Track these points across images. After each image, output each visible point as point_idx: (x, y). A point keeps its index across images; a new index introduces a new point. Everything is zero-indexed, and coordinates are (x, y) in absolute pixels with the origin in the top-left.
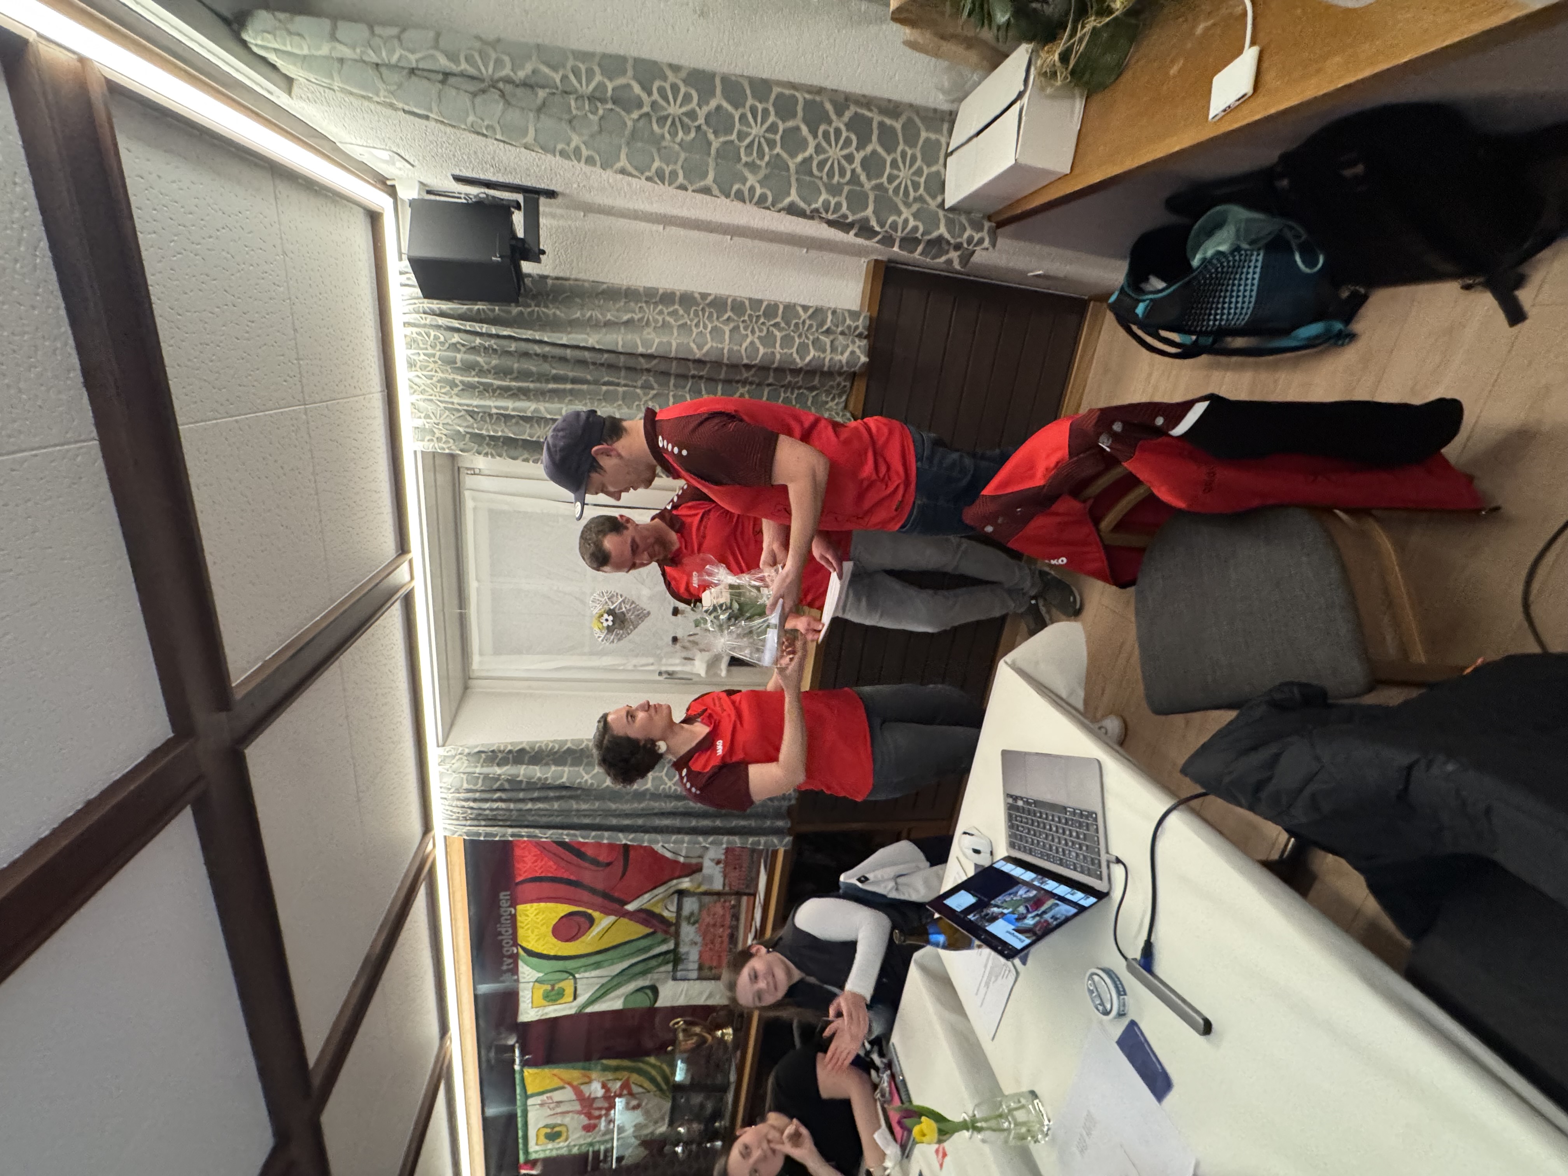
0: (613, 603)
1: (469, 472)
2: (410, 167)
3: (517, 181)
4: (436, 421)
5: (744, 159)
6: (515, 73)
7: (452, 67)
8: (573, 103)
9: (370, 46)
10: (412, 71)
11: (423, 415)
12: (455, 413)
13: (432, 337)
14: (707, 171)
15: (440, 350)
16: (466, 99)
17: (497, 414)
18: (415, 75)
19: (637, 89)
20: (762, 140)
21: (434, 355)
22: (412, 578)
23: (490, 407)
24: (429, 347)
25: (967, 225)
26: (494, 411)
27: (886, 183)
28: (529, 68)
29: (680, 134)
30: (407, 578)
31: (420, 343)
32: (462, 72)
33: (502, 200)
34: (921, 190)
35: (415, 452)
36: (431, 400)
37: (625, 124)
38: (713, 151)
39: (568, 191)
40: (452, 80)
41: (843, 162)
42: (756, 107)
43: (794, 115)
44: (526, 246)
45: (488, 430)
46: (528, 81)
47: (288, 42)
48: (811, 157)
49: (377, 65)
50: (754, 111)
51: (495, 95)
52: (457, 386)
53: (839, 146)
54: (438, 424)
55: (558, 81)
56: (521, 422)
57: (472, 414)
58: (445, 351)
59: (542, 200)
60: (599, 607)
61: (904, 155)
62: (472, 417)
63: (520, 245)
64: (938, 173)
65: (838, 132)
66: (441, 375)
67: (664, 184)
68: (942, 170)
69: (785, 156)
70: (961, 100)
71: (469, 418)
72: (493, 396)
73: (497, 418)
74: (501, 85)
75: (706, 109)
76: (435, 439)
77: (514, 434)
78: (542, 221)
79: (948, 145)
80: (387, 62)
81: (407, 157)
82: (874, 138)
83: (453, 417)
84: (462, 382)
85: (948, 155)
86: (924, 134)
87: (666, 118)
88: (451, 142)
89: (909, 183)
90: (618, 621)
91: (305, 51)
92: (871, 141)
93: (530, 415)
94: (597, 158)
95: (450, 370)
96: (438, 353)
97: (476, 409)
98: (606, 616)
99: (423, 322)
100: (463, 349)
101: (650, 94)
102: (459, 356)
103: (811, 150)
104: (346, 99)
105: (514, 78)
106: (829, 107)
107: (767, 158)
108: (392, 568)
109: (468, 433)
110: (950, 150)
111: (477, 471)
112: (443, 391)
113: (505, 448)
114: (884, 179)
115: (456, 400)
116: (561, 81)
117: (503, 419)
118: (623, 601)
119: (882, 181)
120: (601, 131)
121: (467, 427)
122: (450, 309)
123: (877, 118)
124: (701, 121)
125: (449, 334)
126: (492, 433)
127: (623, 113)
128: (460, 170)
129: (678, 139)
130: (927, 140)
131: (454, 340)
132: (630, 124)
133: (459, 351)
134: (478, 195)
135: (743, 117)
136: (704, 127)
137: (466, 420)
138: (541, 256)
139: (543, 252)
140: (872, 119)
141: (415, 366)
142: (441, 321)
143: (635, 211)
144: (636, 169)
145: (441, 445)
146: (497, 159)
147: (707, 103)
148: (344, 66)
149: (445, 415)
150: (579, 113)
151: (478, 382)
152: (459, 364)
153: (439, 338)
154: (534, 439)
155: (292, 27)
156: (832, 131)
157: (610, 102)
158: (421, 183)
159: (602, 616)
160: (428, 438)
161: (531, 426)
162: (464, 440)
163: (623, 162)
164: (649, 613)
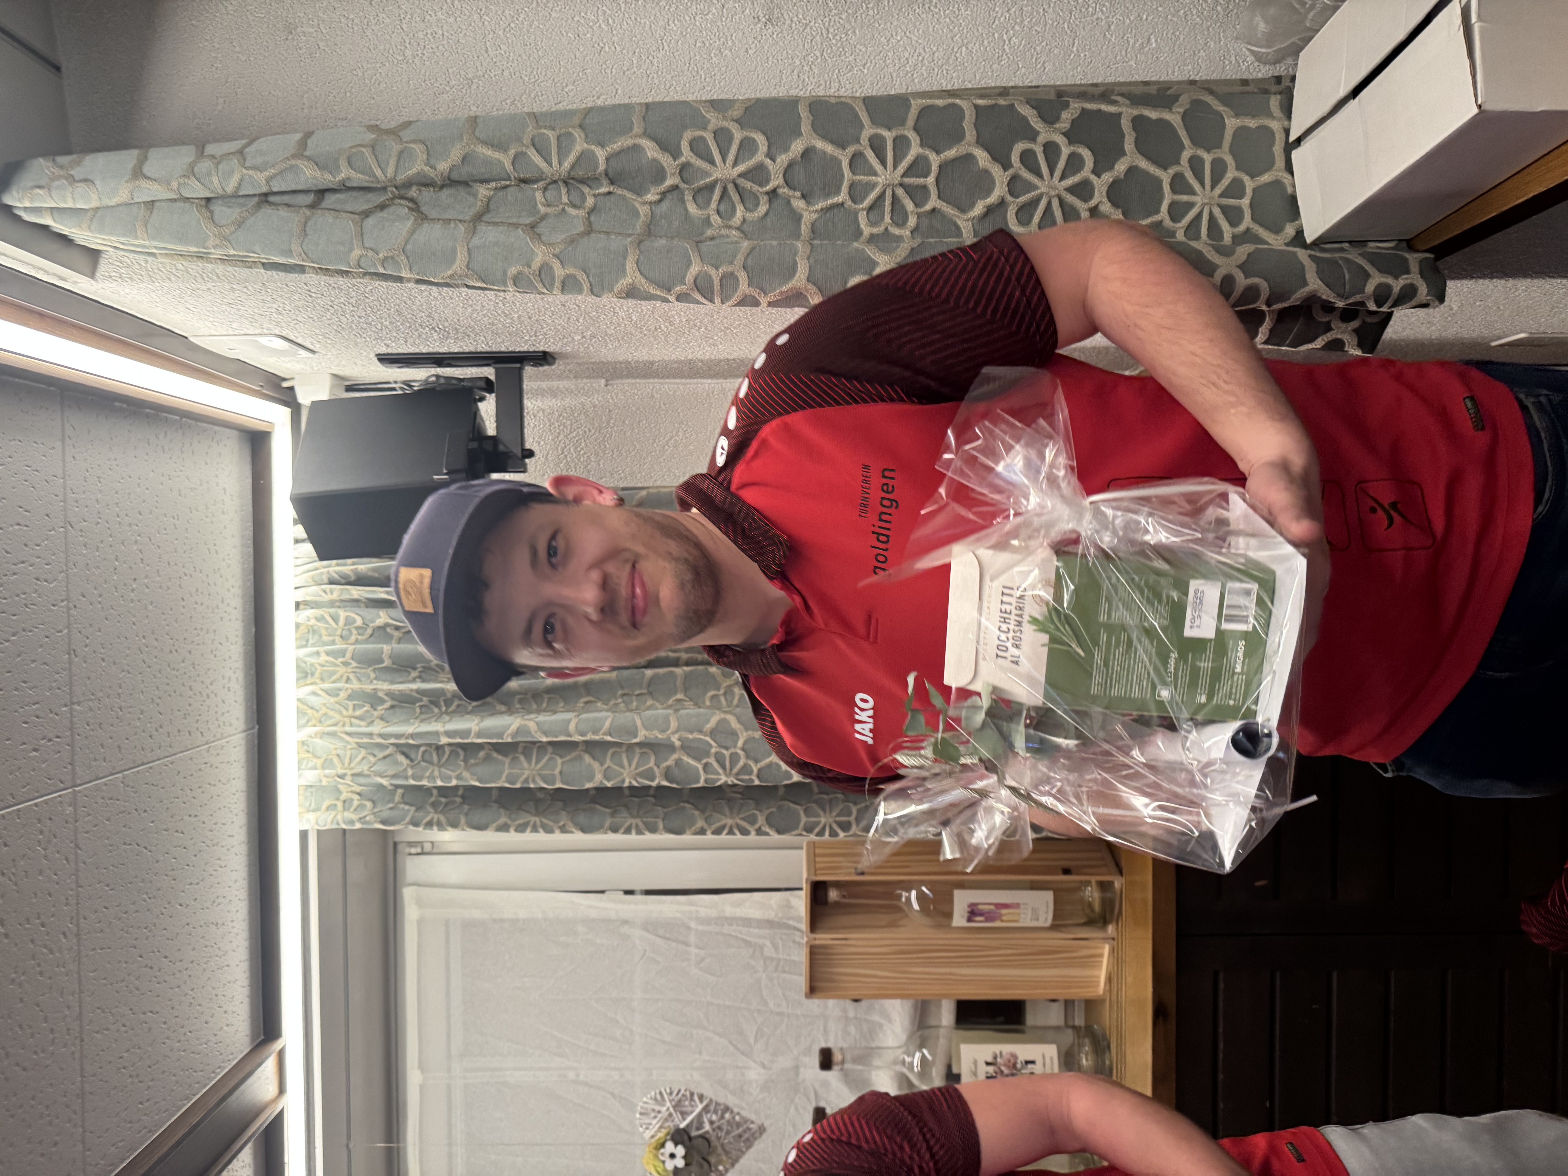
0: (684, 1114)
1: (413, 851)
2: (310, 355)
3: (482, 347)
4: (341, 771)
5: (867, 230)
6: (433, 167)
7: (327, 179)
8: (539, 195)
9: (194, 175)
10: (265, 198)
11: (319, 762)
12: (376, 752)
13: (342, 622)
14: (795, 264)
15: (357, 642)
16: (348, 224)
17: (450, 745)
18: (270, 203)
19: (651, 150)
20: (900, 192)
21: (343, 653)
22: (282, 1090)
23: (437, 734)
24: (338, 639)
25: (1368, 267)
26: (444, 740)
27: (1168, 223)
28: (456, 154)
29: (740, 211)
30: (272, 1090)
31: (324, 632)
32: (343, 182)
33: (463, 380)
34: (1247, 222)
35: (304, 835)
36: (333, 734)
37: (636, 213)
38: (805, 229)
39: (569, 349)
40: (330, 200)
41: (1070, 199)
42: (883, 139)
43: (958, 137)
44: (501, 448)
45: (432, 778)
46: (455, 176)
47: (69, 195)
48: (1002, 203)
49: (208, 200)
50: (877, 146)
51: (402, 209)
52: (382, 701)
53: (1058, 173)
54: (342, 777)
55: (509, 167)
56: (495, 755)
57: (405, 750)
58: (366, 641)
59: (529, 371)
60: (655, 1123)
61: (1196, 164)
62: (407, 756)
63: (489, 447)
64: (1277, 184)
65: (1051, 150)
66: (355, 685)
67: (712, 301)
68: (1286, 178)
69: (948, 210)
70: (1296, 51)
71: (401, 758)
72: (446, 713)
73: (452, 752)
74: (413, 192)
75: (783, 159)
76: (340, 805)
77: (480, 782)
78: (529, 404)
79: (1287, 132)
80: (220, 192)
81: (299, 341)
82: (1129, 145)
83: (372, 759)
84: (389, 694)
85: (1291, 146)
86: (1232, 123)
87: (711, 187)
88: (353, 301)
89: (1217, 212)
90: (697, 1158)
91: (94, 204)
92: (1123, 153)
93: (509, 740)
94: (582, 277)
95: (373, 675)
96: (352, 647)
97: (411, 741)
98: (670, 1147)
99: (327, 598)
100: (397, 634)
101: (676, 154)
102: (386, 648)
103: (999, 191)
104: (180, 266)
105: (431, 173)
106: (1026, 111)
107: (912, 221)
108: (241, 1075)
109: (397, 787)
110: (1292, 138)
111: (428, 847)
112: (358, 713)
113: (466, 807)
114: (1163, 214)
115: (378, 728)
116: (513, 164)
117: (462, 753)
118: (706, 1109)
119: (1156, 218)
120: (589, 230)
121: (394, 776)
122: (374, 570)
123: (1127, 112)
124: (776, 181)
125: (370, 613)
126: (439, 783)
127: (629, 195)
128: (387, 346)
129: (737, 220)
130: (1240, 132)
131: (380, 622)
132: (644, 210)
133: (388, 638)
134: (426, 380)
135: (856, 160)
136: (784, 191)
137: (396, 763)
138: (527, 461)
139: (530, 454)
140: (1119, 115)
141: (313, 674)
142: (357, 592)
143: (690, 362)
144: (658, 285)
145: (349, 815)
146: (436, 316)
147: (786, 149)
148: (155, 212)
149: (360, 757)
150: (549, 210)
151: (418, 691)
152: (387, 663)
153: (354, 621)
154: (518, 786)
155: (78, 173)
156: (1039, 150)
157: (605, 182)
158: (335, 376)
159: (663, 1145)
160: (326, 803)
161: (514, 759)
162: (391, 801)
163: (632, 276)
164: (762, 1129)
